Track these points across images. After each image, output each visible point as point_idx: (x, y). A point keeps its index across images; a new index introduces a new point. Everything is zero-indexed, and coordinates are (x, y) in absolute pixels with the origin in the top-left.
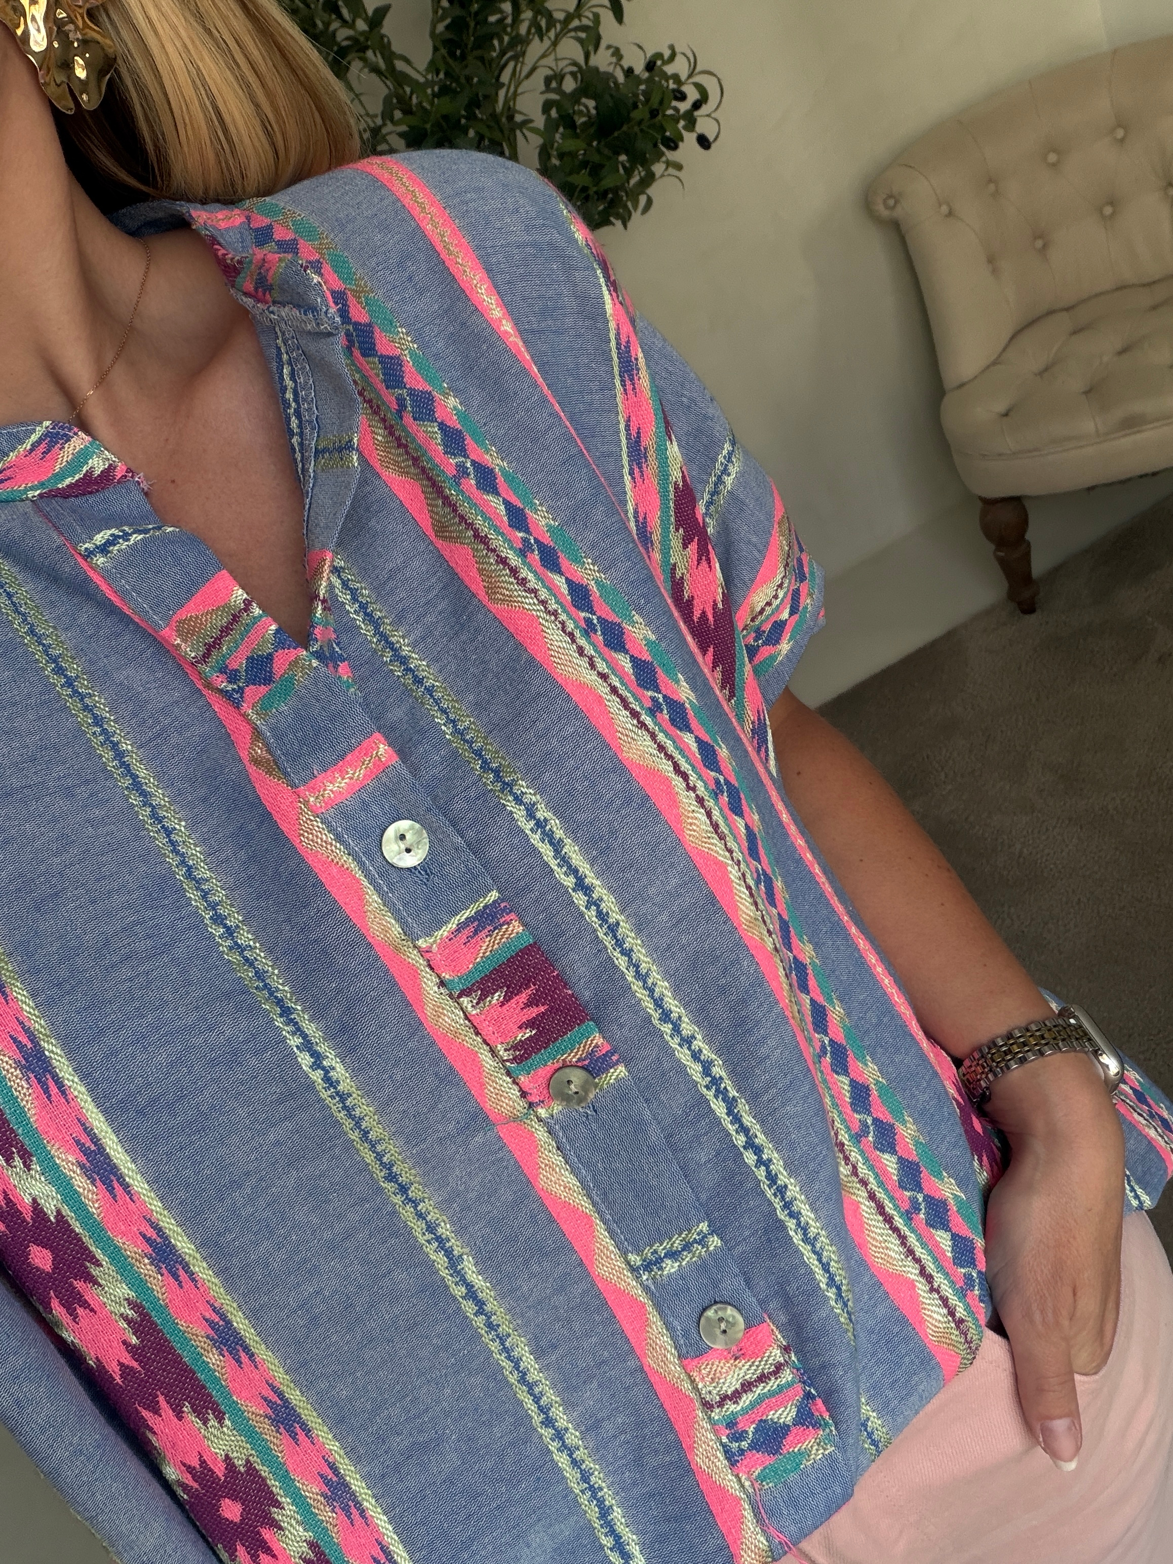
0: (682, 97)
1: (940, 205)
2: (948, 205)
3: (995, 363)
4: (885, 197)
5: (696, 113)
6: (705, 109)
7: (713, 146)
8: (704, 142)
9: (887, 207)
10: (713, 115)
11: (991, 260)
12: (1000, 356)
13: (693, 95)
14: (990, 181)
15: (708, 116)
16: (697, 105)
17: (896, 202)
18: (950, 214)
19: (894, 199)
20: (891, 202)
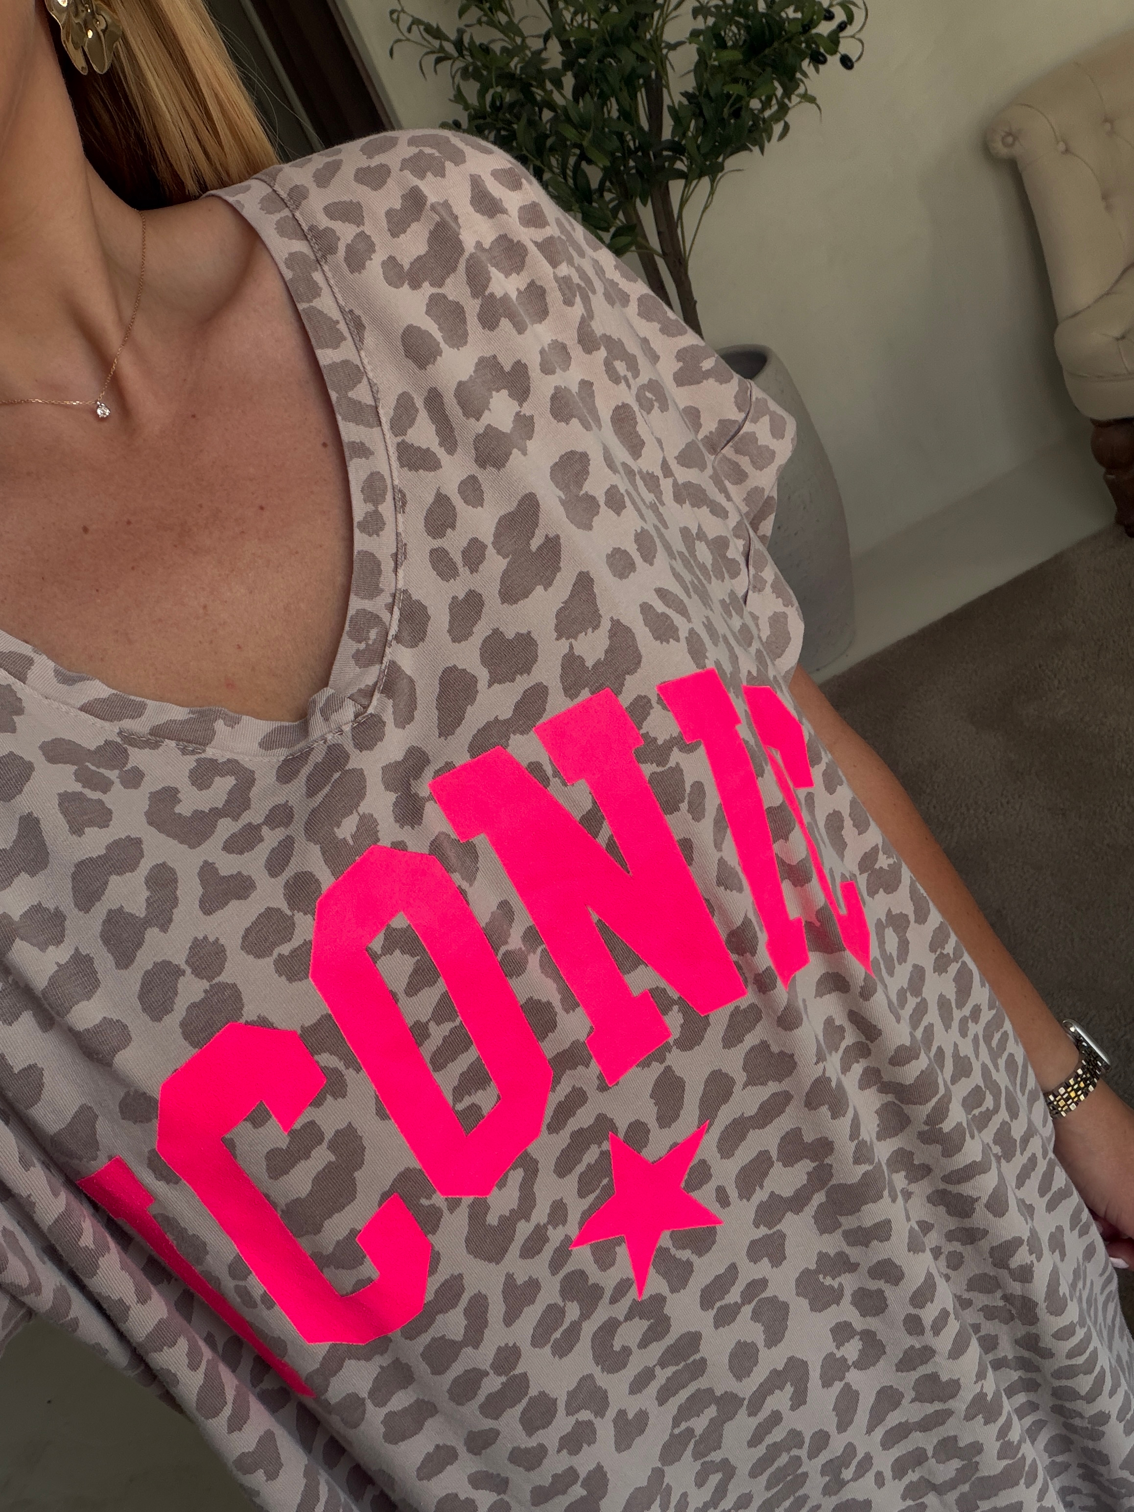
0: (830, 16)
1: (1058, 142)
2: (1066, 144)
3: (1108, 294)
4: (1003, 134)
5: (842, 35)
6: (850, 30)
7: (856, 65)
8: (847, 62)
9: (1005, 145)
10: (857, 36)
11: (1105, 197)
12: (1112, 287)
13: (840, 16)
14: (1106, 120)
15: (853, 37)
16: (842, 27)
17: (1015, 138)
18: (1067, 151)
19: (1013, 136)
20: (1010, 140)
